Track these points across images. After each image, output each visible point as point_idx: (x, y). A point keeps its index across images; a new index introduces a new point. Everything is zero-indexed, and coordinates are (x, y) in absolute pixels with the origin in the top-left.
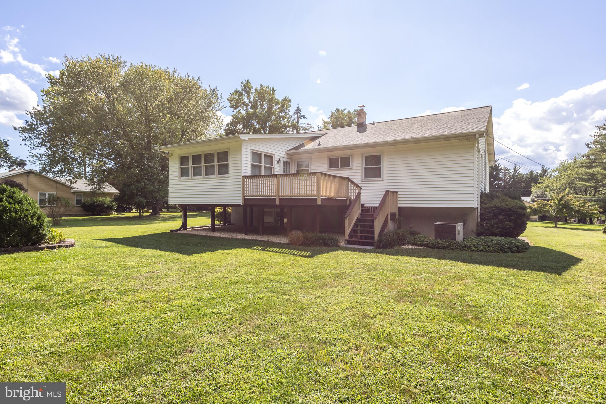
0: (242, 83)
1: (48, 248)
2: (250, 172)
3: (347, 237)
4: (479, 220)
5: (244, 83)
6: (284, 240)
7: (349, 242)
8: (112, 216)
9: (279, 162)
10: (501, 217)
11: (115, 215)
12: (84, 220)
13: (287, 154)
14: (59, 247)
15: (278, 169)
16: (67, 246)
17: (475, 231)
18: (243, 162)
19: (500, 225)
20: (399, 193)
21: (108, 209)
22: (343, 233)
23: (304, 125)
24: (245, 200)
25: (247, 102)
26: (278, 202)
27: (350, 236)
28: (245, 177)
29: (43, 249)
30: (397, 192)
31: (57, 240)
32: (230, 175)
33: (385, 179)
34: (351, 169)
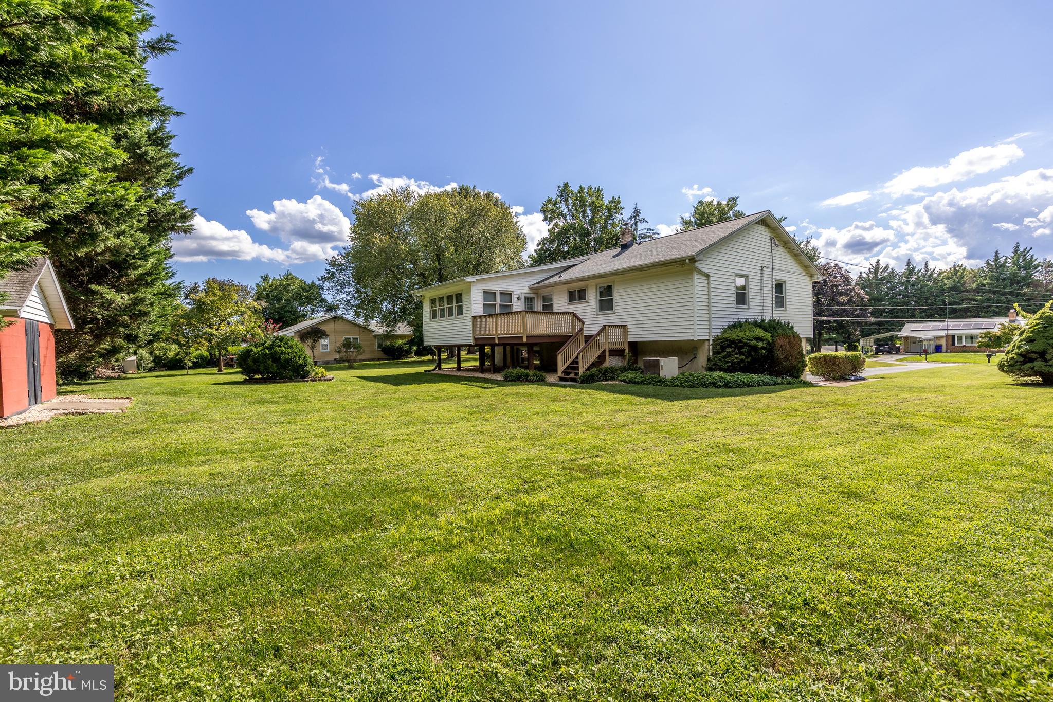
0: (559, 187)
1: (311, 380)
2: (482, 312)
3: (560, 374)
4: (711, 354)
5: (562, 186)
6: (499, 377)
7: (562, 379)
8: (413, 359)
9: (518, 298)
10: (729, 350)
11: (416, 358)
12: (379, 364)
13: (531, 289)
14: (319, 380)
15: (518, 306)
16: (325, 380)
17: (705, 366)
18: (473, 302)
19: (727, 359)
20: (629, 327)
21: (408, 353)
22: (554, 370)
23: (645, 231)
24: (475, 339)
25: (566, 211)
26: (525, 340)
27: (566, 372)
28: (474, 317)
29: (307, 381)
30: (625, 326)
31: (320, 375)
32: (464, 315)
33: (616, 311)
34: (587, 302)
